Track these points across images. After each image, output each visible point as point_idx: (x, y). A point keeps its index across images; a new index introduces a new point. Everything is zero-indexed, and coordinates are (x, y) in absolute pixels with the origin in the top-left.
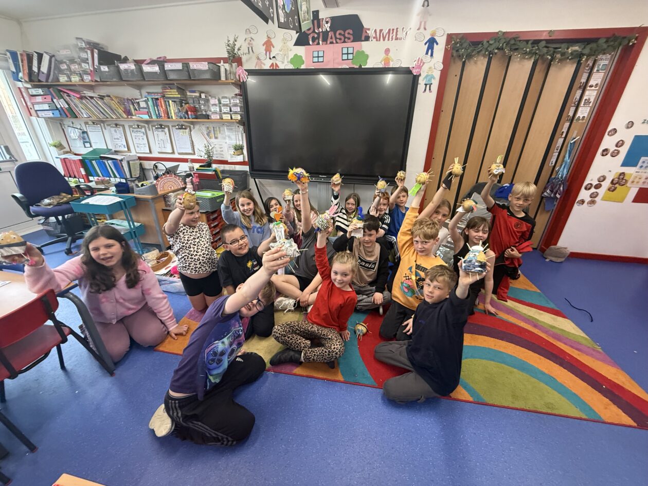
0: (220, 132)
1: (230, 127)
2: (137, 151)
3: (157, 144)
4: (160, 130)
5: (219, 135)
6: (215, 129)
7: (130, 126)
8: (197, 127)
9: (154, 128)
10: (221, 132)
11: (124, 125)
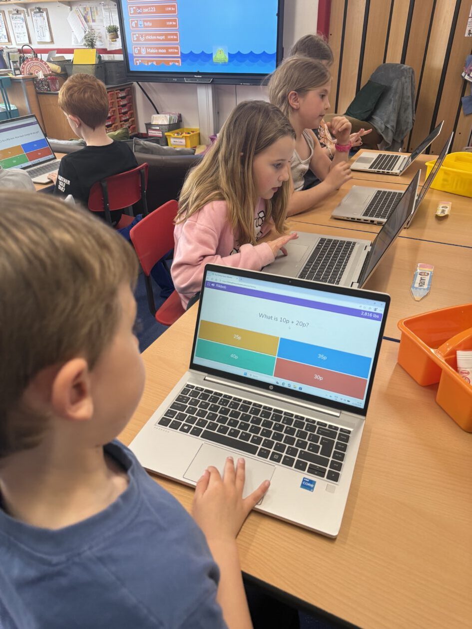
0: (97, 13)
1: (107, 7)
2: (18, 42)
3: (36, 32)
4: (39, 14)
5: (97, 18)
6: (92, 10)
7: (10, 12)
8: (74, 8)
9: (33, 13)
10: (99, 14)
11: (4, 11)
